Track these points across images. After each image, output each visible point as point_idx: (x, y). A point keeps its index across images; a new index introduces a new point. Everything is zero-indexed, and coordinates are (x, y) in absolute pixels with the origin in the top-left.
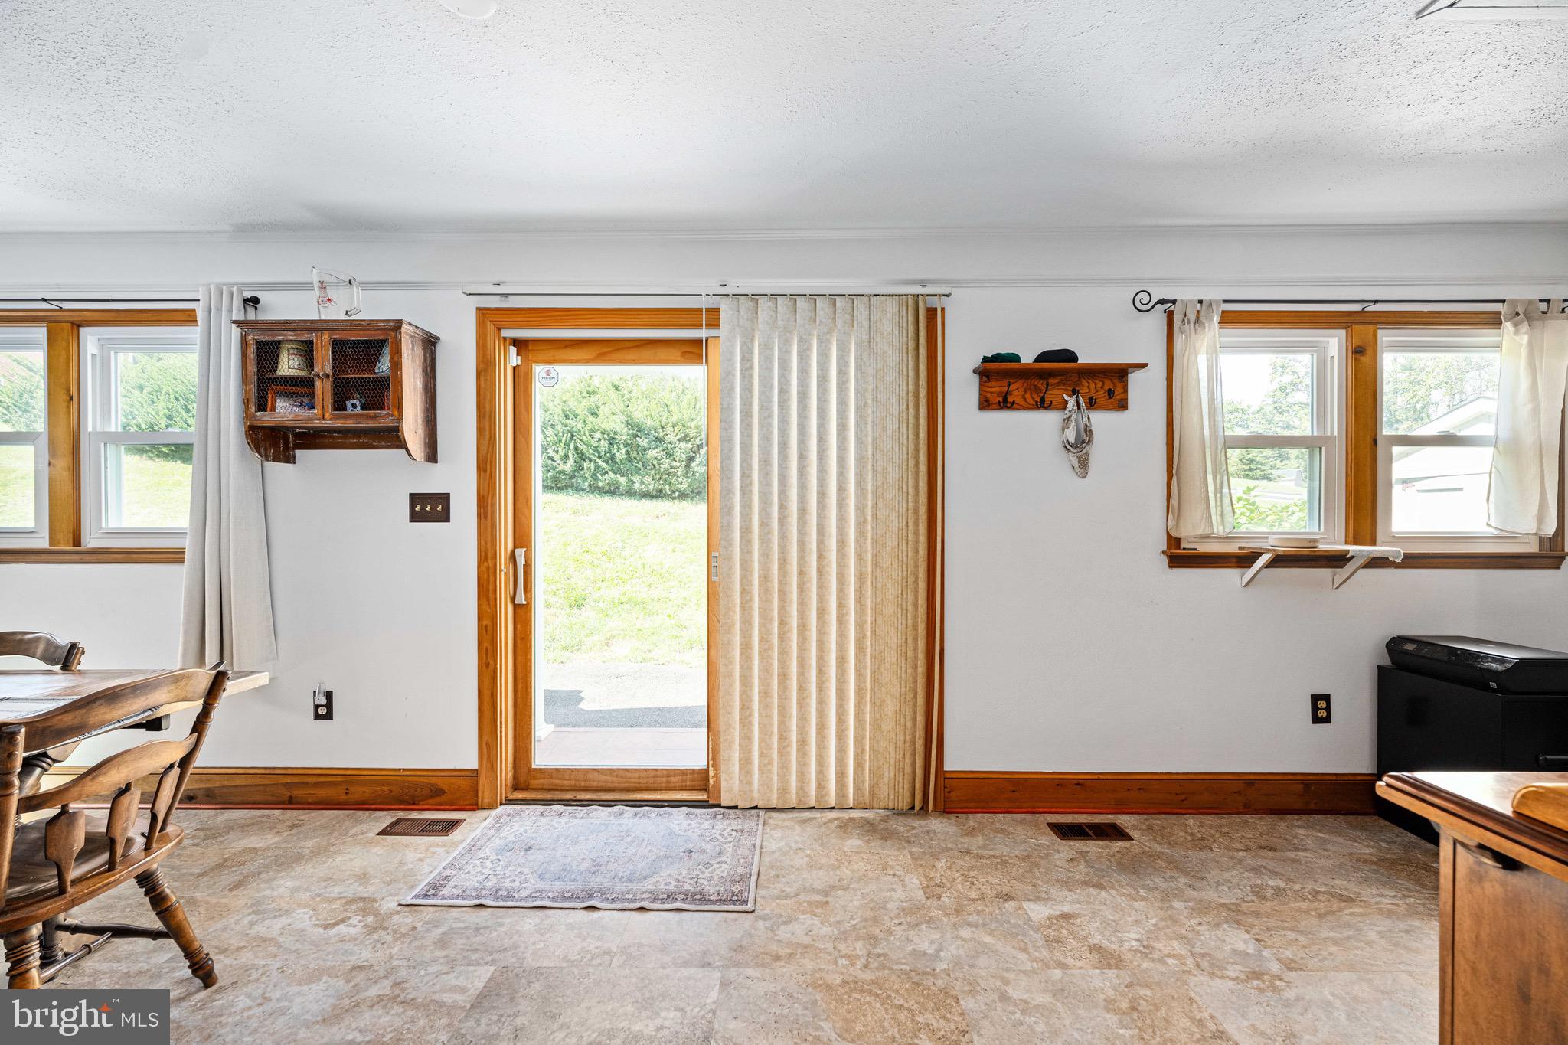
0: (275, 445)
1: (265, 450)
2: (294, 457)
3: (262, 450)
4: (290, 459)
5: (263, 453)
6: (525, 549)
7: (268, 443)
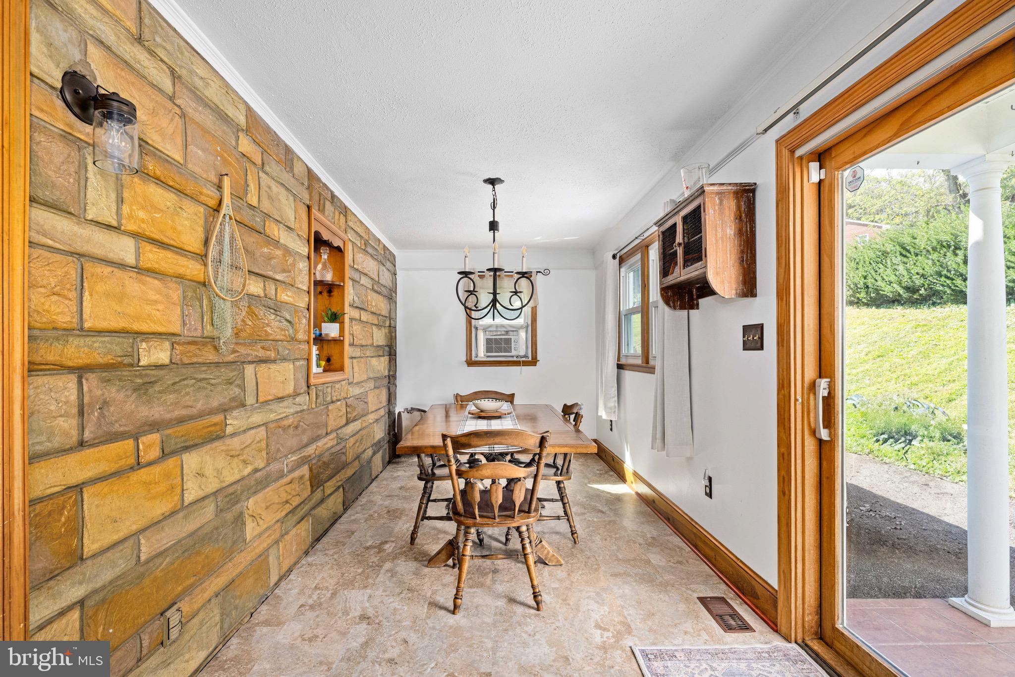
0: (681, 298)
1: (674, 303)
2: (698, 304)
3: (671, 303)
4: (697, 307)
5: (672, 305)
6: (828, 380)
7: (676, 297)
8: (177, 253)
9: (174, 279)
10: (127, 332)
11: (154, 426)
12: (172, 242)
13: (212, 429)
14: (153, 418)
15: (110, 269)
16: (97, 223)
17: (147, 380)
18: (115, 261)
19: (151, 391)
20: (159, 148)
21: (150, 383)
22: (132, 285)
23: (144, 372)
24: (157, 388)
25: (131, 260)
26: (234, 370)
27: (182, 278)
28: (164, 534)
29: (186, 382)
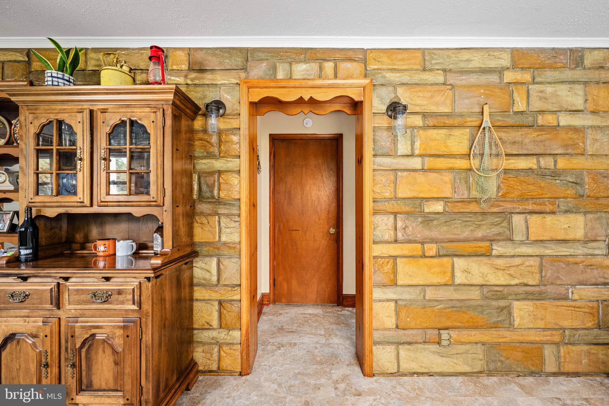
8: (449, 157)
9: (447, 171)
10: (417, 198)
11: (433, 241)
12: (446, 153)
13: (478, 249)
14: (431, 237)
15: (408, 173)
16: (403, 156)
17: (428, 219)
18: (411, 169)
19: (431, 224)
20: (436, 111)
21: (430, 220)
22: (420, 177)
23: (427, 215)
24: (435, 223)
25: (419, 166)
26: (500, 217)
27: (453, 169)
28: (439, 292)
29: (455, 222)
